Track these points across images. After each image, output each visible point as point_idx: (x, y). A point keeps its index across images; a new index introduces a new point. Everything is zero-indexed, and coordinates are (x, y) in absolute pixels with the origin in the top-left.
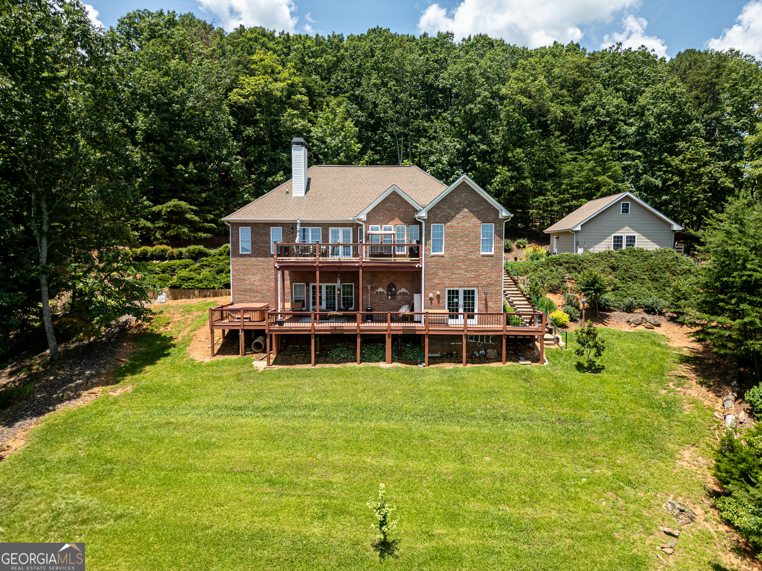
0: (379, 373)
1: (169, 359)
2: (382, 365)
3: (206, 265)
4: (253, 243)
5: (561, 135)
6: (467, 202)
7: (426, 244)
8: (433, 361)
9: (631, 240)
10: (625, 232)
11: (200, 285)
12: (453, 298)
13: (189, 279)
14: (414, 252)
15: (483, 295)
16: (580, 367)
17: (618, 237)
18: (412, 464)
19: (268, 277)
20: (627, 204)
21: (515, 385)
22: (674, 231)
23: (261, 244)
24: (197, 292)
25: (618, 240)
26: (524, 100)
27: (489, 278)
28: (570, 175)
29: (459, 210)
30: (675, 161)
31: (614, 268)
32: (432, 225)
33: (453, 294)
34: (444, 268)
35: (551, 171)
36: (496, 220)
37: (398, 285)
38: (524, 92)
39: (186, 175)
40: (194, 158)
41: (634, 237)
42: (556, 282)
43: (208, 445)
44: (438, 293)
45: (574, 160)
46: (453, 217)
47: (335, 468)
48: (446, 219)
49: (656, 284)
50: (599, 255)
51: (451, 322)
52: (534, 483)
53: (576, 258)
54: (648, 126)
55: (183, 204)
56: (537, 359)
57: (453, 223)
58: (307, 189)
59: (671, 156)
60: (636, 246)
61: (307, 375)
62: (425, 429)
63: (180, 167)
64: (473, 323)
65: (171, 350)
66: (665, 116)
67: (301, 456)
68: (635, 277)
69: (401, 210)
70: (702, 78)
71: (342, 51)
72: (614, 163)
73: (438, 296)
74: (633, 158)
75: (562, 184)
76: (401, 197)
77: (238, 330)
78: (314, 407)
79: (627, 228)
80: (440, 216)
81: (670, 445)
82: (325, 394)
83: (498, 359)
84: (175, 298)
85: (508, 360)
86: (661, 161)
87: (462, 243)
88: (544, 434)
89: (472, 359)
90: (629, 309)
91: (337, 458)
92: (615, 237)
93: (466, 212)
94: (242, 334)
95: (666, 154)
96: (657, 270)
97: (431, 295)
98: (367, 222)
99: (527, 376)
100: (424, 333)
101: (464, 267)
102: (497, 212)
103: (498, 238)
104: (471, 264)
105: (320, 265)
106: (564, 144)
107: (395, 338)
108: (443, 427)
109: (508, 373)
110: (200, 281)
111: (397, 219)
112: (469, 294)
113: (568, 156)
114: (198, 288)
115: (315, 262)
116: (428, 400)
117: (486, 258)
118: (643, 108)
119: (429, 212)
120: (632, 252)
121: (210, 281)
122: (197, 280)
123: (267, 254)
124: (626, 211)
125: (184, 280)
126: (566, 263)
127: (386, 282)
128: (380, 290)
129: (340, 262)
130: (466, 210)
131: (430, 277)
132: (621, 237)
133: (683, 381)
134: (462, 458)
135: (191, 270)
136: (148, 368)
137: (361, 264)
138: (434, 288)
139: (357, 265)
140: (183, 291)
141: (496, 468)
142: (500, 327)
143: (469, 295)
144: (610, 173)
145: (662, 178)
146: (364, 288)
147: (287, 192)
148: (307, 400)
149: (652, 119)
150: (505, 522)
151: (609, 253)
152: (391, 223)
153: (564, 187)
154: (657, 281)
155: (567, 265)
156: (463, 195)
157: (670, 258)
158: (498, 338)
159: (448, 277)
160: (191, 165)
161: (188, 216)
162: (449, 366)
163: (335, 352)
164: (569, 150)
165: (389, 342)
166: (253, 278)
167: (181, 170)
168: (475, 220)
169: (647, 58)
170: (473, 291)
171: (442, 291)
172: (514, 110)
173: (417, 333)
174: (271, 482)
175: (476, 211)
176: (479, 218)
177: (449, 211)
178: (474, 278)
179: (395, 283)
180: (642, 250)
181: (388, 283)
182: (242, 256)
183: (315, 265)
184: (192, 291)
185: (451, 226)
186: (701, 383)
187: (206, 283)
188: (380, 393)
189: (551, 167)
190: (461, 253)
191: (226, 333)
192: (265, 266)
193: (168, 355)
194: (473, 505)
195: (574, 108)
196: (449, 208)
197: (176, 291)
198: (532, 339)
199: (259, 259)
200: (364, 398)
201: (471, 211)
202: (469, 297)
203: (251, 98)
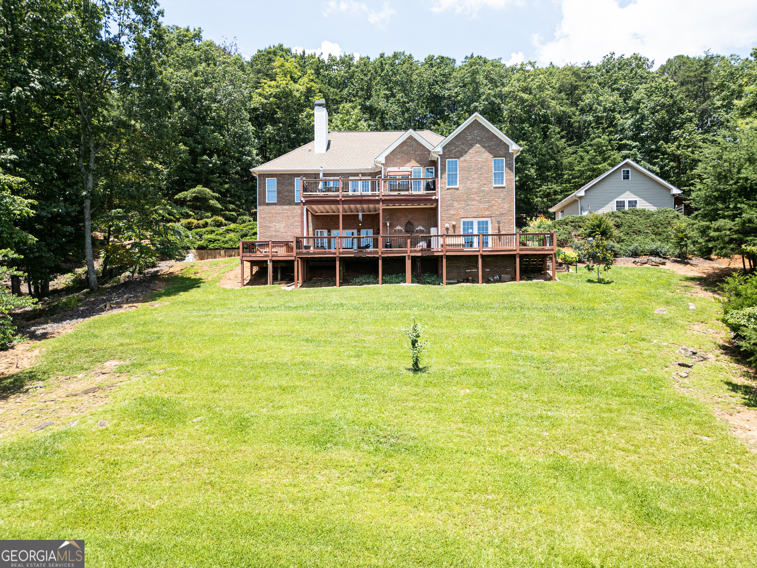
1: (199, 289)
2: (403, 285)
3: (231, 230)
4: (279, 192)
5: (562, 131)
6: (479, 138)
7: (441, 178)
8: (451, 281)
9: (633, 204)
10: (627, 197)
11: (226, 246)
12: (468, 228)
13: (216, 240)
14: (431, 186)
15: (497, 225)
16: (590, 281)
17: (620, 202)
19: (292, 224)
20: (628, 171)
21: (530, 290)
22: (674, 195)
23: (286, 194)
24: (222, 252)
25: (620, 205)
26: (525, 96)
27: (502, 208)
28: (571, 167)
29: (471, 146)
30: (671, 148)
31: (618, 226)
32: (447, 160)
33: (468, 225)
34: (459, 200)
35: (552, 162)
36: (507, 155)
37: (415, 223)
38: (525, 90)
39: (211, 165)
40: (219, 152)
41: (636, 202)
43: (247, 324)
44: (454, 223)
45: (575, 153)
46: (466, 152)
47: (366, 333)
48: (461, 154)
49: (659, 237)
52: (553, 339)
53: (581, 218)
54: (643, 118)
55: (208, 190)
56: (549, 279)
57: (467, 157)
58: (328, 147)
59: (667, 144)
60: (639, 207)
63: (205, 157)
64: (488, 245)
65: (202, 284)
66: (658, 107)
67: (334, 328)
68: (639, 231)
69: (417, 153)
70: (692, 74)
71: (353, 68)
72: (612, 153)
73: (454, 226)
74: (631, 148)
75: (564, 175)
76: (417, 141)
77: (267, 261)
78: (342, 305)
79: (628, 193)
80: (454, 151)
81: (680, 322)
82: (351, 298)
83: (513, 279)
84: (202, 258)
85: (521, 279)
86: (658, 150)
87: (475, 176)
88: (559, 315)
89: (487, 282)
90: (635, 254)
91: (367, 328)
92: (617, 202)
93: (478, 148)
94: (270, 265)
95: (661, 142)
96: (659, 225)
97: (447, 225)
98: (386, 165)
99: (540, 286)
100: (441, 254)
101: (478, 198)
102: (507, 147)
103: (509, 171)
104: (484, 196)
105: (343, 199)
106: (564, 140)
107: (414, 259)
109: (523, 284)
110: (226, 242)
111: (413, 161)
112: (483, 225)
113: (570, 150)
114: (223, 248)
115: (339, 196)
116: (448, 300)
117: (498, 190)
118: (639, 102)
119: (444, 148)
120: (635, 212)
121: (235, 242)
122: (223, 242)
123: (291, 202)
124: (626, 177)
125: (210, 241)
126: (573, 222)
127: (404, 221)
128: (398, 228)
129: (362, 196)
130: (478, 145)
131: (446, 208)
132: (624, 202)
133: (688, 289)
135: (217, 234)
136: (182, 293)
137: (381, 197)
138: (450, 218)
139: (377, 198)
140: (209, 251)
142: (511, 247)
144: (609, 161)
145: (659, 165)
146: (385, 225)
147: (310, 150)
149: (646, 112)
150: (528, 358)
151: (613, 213)
152: (408, 165)
153: (565, 177)
154: (660, 234)
155: (573, 224)
156: (475, 132)
157: (672, 215)
158: (511, 256)
159: (463, 208)
160: (215, 157)
161: (212, 202)
162: (465, 286)
163: (357, 280)
164: (569, 146)
165: (408, 264)
166: (278, 226)
167: (206, 160)
168: (487, 155)
169: (640, 60)
170: (487, 222)
171: (458, 221)
172: (517, 106)
173: (435, 254)
174: (307, 340)
175: (488, 146)
176: (490, 153)
177: (463, 146)
178: (487, 209)
179: (412, 221)
180: (644, 210)
181: (406, 221)
182: (268, 204)
183: (338, 199)
184: (218, 251)
185: (465, 161)
186: (706, 290)
187: (231, 243)
188: (403, 297)
189: (553, 158)
190: (475, 185)
191: (254, 273)
192: (289, 214)
193: (199, 287)
195: (572, 109)
196: (463, 144)
197: (203, 251)
199: (284, 207)
200: (388, 300)
201: (484, 147)
202: (483, 228)
203: (271, 99)
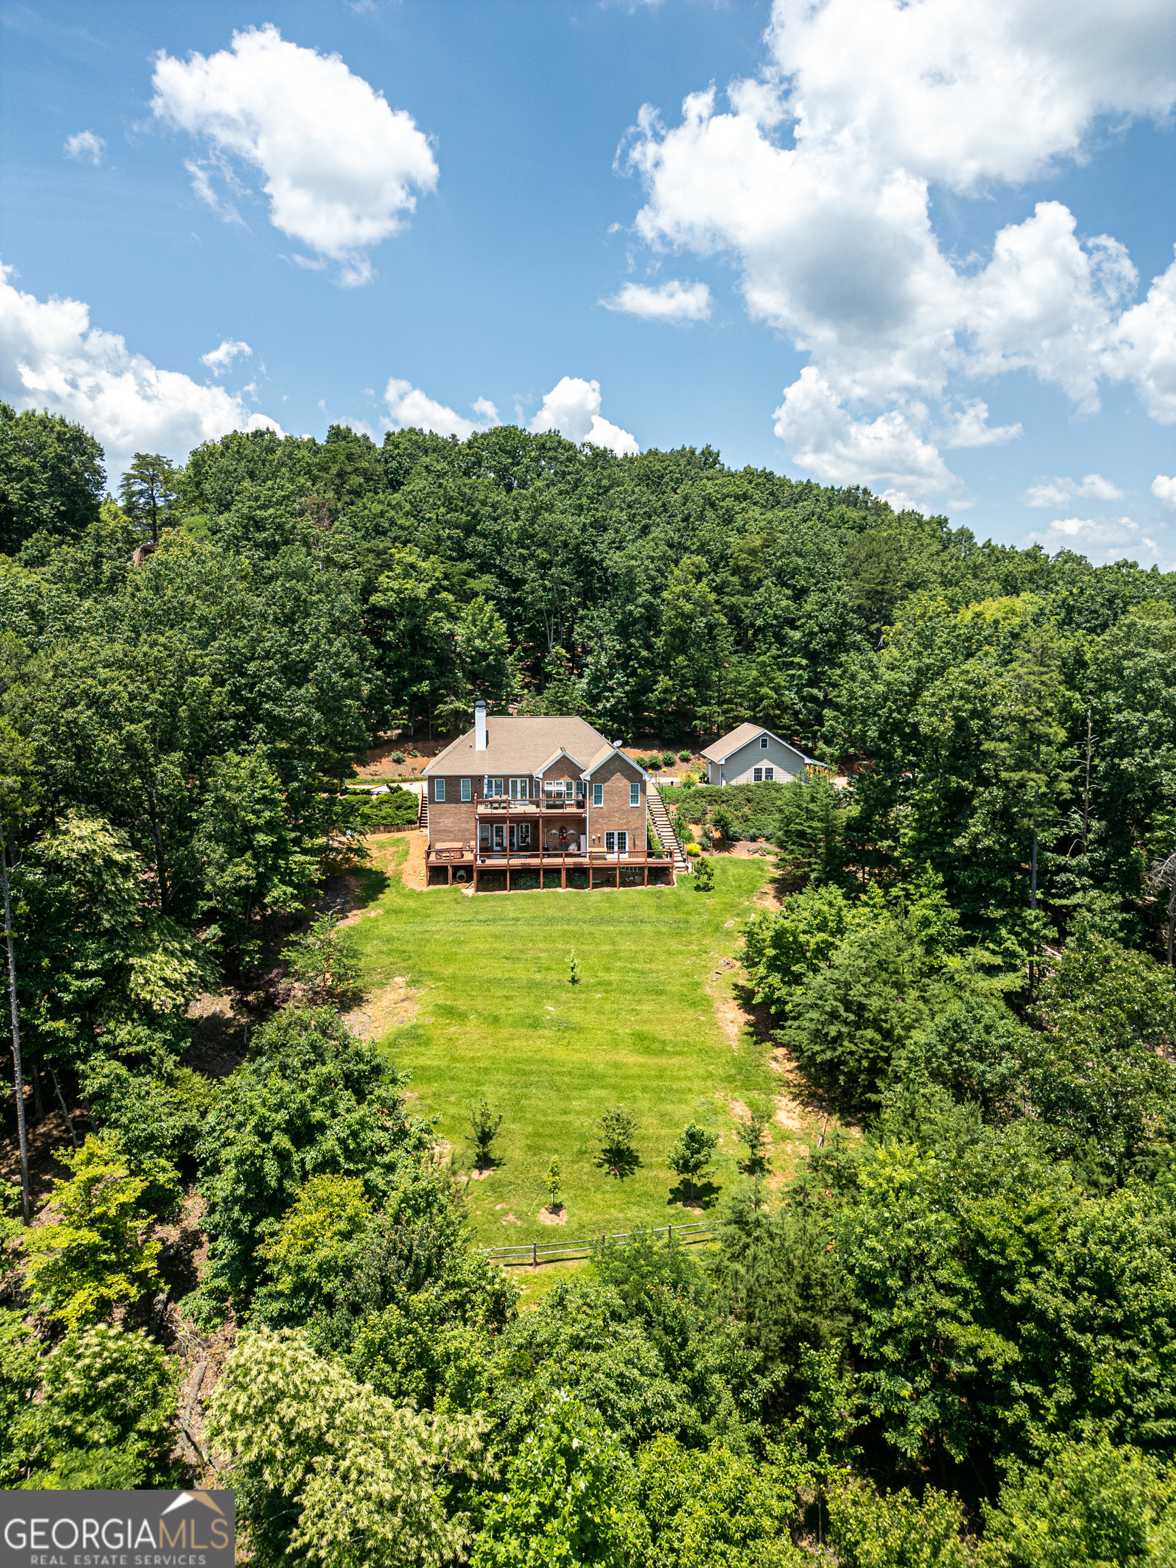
0: (557, 896)
1: (391, 889)
2: (559, 890)
4: (447, 792)
6: (619, 768)
7: (589, 799)
8: (595, 886)
9: (769, 771)
10: (764, 765)
12: (610, 838)
14: (580, 805)
15: (632, 836)
16: (698, 888)
17: (758, 769)
18: (585, 947)
19: (459, 820)
20: (766, 740)
21: (651, 901)
22: (806, 764)
23: (454, 794)
25: (758, 771)
27: (637, 823)
29: (613, 774)
31: (749, 801)
32: (594, 784)
33: (610, 835)
34: (603, 816)
36: (642, 781)
41: (772, 769)
42: (698, 815)
43: (460, 943)
44: (599, 835)
46: (609, 779)
47: (541, 950)
48: (604, 780)
50: (737, 788)
51: (608, 856)
52: (653, 954)
53: (719, 790)
56: (669, 883)
57: (610, 783)
58: (486, 743)
60: (774, 777)
61: (507, 898)
62: (592, 929)
64: (625, 857)
65: (389, 881)
67: (519, 946)
69: (569, 769)
73: (599, 838)
76: (569, 760)
77: (444, 866)
78: (518, 919)
79: (765, 761)
80: (599, 778)
82: (523, 911)
83: (642, 884)
85: (648, 884)
87: (616, 798)
88: (664, 930)
89: (624, 884)
90: (753, 839)
91: (541, 945)
92: (755, 770)
93: (619, 776)
94: (447, 869)
97: (593, 837)
98: (543, 779)
99: (659, 895)
100: (588, 866)
101: (618, 815)
102: (641, 775)
103: (643, 794)
104: (623, 814)
105: (510, 816)
107: (568, 870)
108: (603, 927)
109: (647, 893)
111: (566, 776)
115: (506, 814)
116: (593, 912)
117: (634, 809)
120: (770, 783)
123: (458, 801)
124: (764, 746)
130: (618, 774)
131: (593, 823)
132: (761, 770)
133: (764, 895)
134: (613, 943)
137: (540, 814)
138: (596, 831)
139: (537, 815)
141: (633, 948)
142: (642, 860)
143: (622, 836)
147: (471, 746)
148: (512, 915)
150: (634, 971)
151: (747, 785)
152: (562, 779)
156: (616, 763)
158: (642, 869)
159: (606, 823)
162: (607, 890)
163: (522, 882)
165: (564, 874)
166: (446, 821)
168: (625, 781)
170: (625, 834)
171: (602, 834)
173: (584, 866)
174: (506, 958)
175: (626, 775)
176: (628, 779)
177: (606, 774)
178: (625, 824)
180: (779, 782)
182: (438, 802)
183: (506, 816)
185: (608, 786)
186: (775, 897)
188: (561, 909)
190: (615, 805)
192: (457, 811)
193: (389, 886)
194: (619, 964)
196: (606, 772)
198: (667, 869)
199: (452, 805)
200: (550, 912)
201: (623, 775)
202: (622, 838)
